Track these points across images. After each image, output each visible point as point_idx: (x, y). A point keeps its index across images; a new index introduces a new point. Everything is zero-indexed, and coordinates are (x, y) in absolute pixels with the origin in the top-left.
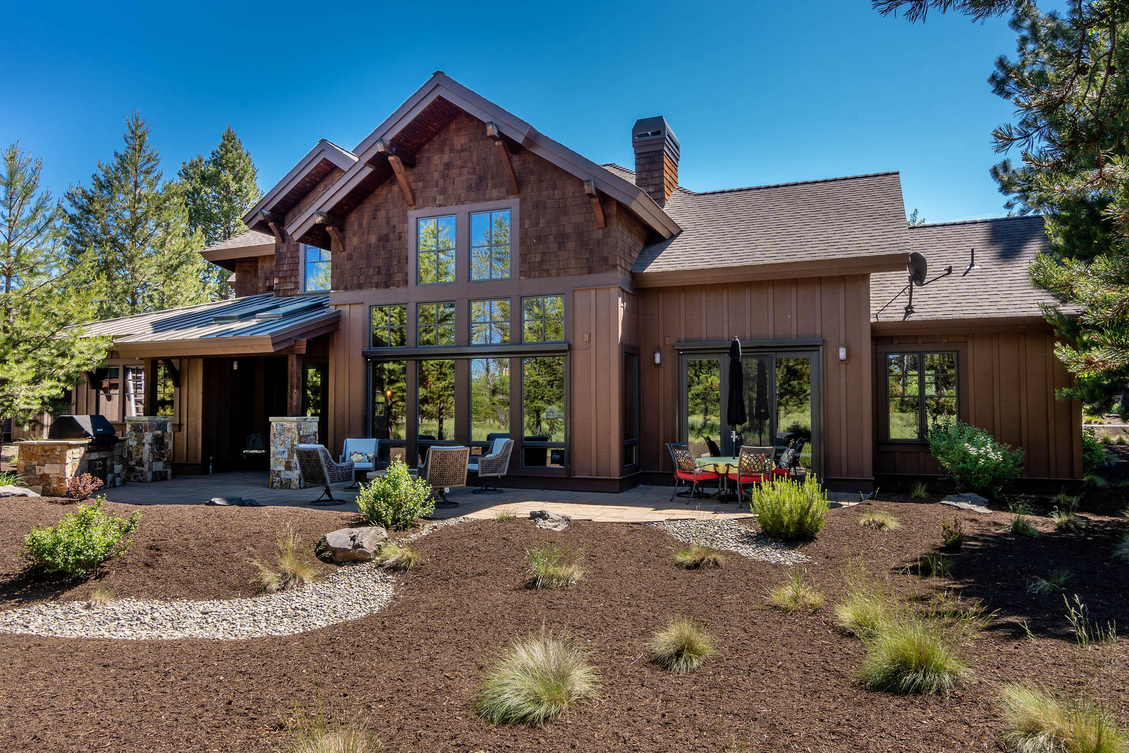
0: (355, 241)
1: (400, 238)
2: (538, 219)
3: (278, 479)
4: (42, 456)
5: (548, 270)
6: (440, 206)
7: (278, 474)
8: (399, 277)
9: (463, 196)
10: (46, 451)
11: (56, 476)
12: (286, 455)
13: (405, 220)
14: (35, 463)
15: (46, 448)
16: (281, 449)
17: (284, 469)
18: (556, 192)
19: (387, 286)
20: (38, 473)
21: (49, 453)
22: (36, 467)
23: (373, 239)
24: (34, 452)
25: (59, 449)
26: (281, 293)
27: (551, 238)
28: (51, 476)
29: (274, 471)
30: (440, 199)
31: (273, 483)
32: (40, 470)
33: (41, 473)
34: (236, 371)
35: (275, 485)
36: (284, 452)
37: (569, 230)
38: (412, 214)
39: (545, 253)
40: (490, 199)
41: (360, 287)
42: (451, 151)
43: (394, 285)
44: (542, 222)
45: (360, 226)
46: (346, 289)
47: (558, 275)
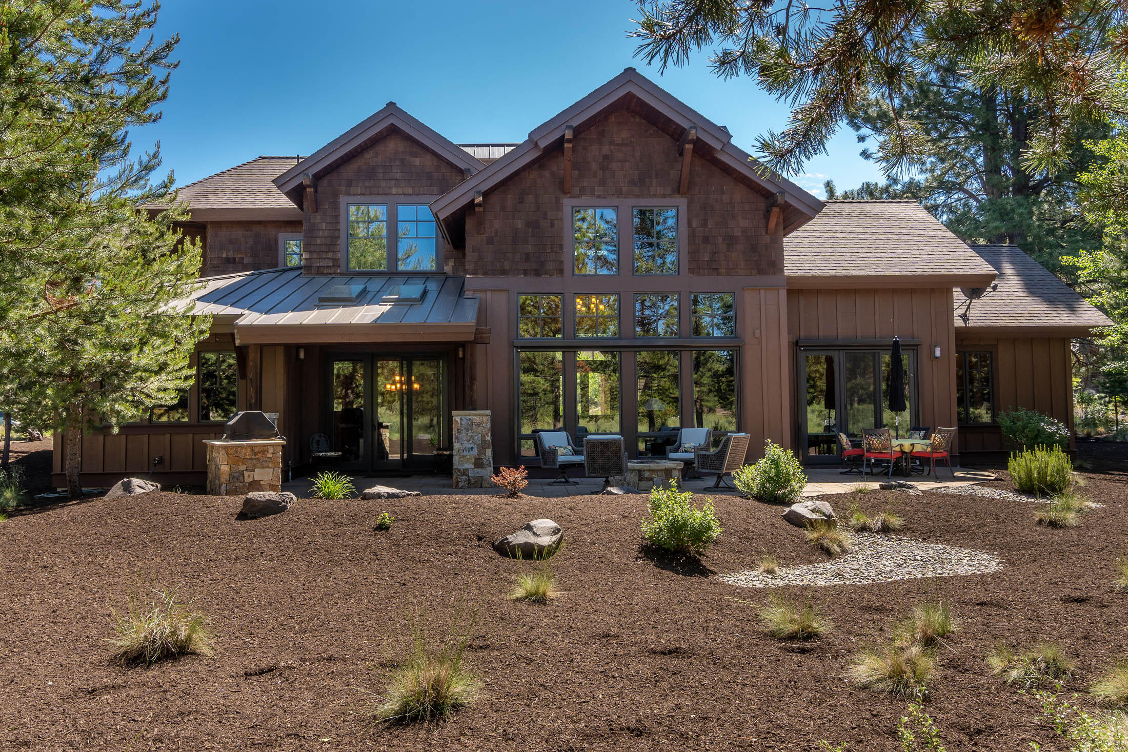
0: (497, 224)
1: (552, 225)
2: (706, 220)
3: (464, 478)
4: (252, 459)
5: (717, 269)
6: (599, 197)
7: (465, 472)
8: (550, 266)
9: (624, 189)
10: (256, 454)
11: (268, 482)
12: (475, 452)
13: (558, 207)
14: (242, 468)
15: (257, 450)
16: (468, 445)
17: (473, 466)
18: (724, 196)
19: (538, 273)
20: (247, 480)
21: (259, 455)
22: (245, 472)
23: (520, 224)
24: (242, 456)
25: (271, 450)
26: (314, 271)
27: (720, 239)
28: (261, 483)
29: (459, 470)
30: (598, 190)
31: (458, 482)
32: (249, 476)
33: (250, 480)
34: (303, 360)
35: (460, 485)
36: (472, 448)
37: (737, 233)
38: (568, 203)
39: (715, 253)
40: (655, 196)
41: (504, 272)
42: (612, 143)
43: (546, 273)
44: (710, 223)
45: (503, 208)
46: (485, 274)
47: (728, 274)
